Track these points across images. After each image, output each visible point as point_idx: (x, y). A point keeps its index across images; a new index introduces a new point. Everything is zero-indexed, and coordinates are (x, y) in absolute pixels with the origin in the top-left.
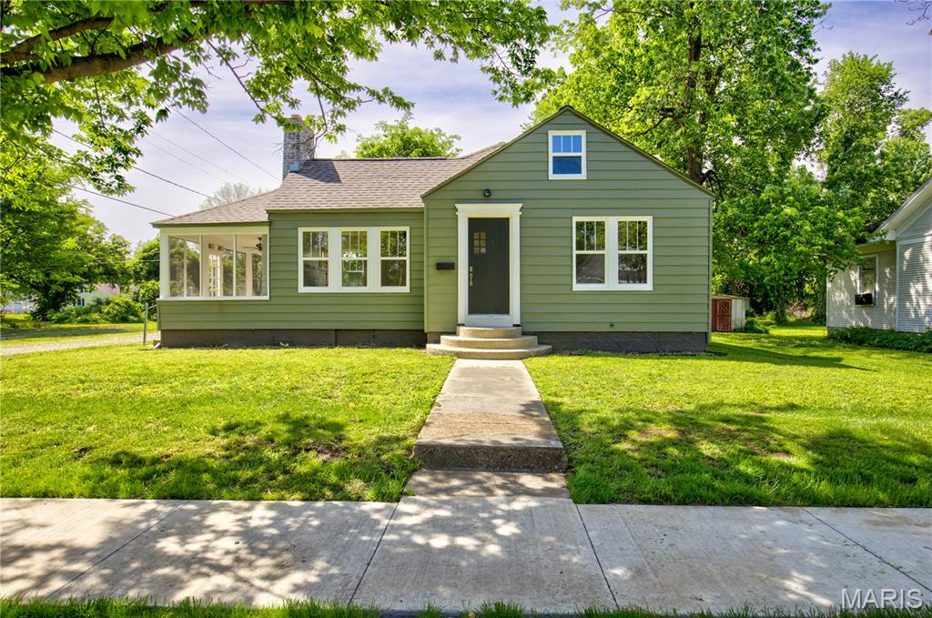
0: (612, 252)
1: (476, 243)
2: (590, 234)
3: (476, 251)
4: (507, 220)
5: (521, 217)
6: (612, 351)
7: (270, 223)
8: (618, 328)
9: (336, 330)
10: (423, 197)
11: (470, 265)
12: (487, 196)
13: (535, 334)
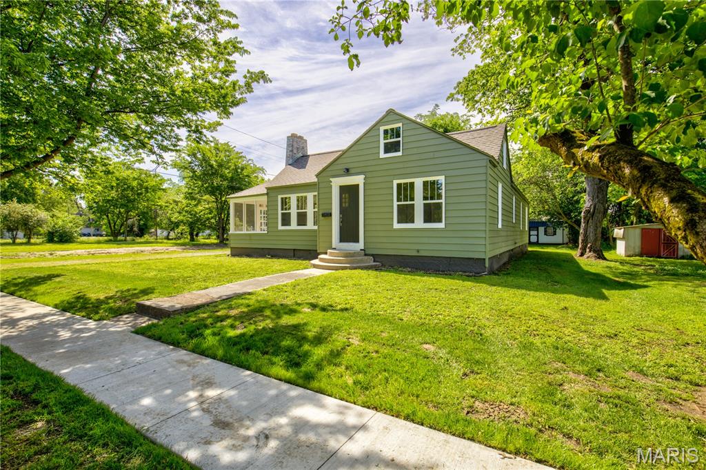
0: (419, 203)
1: (343, 200)
2: (406, 191)
3: (344, 205)
4: (358, 185)
5: (364, 184)
6: (417, 269)
7: (267, 194)
8: (422, 254)
9: (294, 250)
10: (317, 176)
11: (340, 214)
12: (347, 172)
13: (373, 255)
